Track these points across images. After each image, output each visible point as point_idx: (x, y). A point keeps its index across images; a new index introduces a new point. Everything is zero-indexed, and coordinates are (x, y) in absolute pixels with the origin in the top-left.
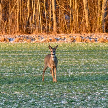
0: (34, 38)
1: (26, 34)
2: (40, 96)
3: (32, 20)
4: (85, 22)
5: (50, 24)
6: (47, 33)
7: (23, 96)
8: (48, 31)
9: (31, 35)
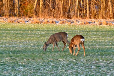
0: (73, 22)
1: (68, 18)
2: (76, 62)
3: (72, 9)
4: (109, 11)
5: (84, 12)
6: (82, 18)
7: (65, 62)
8: (83, 16)
9: (71, 19)
